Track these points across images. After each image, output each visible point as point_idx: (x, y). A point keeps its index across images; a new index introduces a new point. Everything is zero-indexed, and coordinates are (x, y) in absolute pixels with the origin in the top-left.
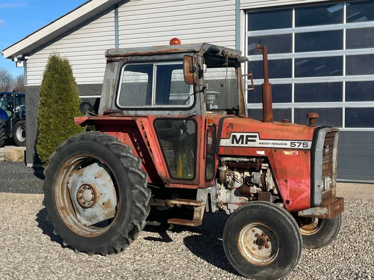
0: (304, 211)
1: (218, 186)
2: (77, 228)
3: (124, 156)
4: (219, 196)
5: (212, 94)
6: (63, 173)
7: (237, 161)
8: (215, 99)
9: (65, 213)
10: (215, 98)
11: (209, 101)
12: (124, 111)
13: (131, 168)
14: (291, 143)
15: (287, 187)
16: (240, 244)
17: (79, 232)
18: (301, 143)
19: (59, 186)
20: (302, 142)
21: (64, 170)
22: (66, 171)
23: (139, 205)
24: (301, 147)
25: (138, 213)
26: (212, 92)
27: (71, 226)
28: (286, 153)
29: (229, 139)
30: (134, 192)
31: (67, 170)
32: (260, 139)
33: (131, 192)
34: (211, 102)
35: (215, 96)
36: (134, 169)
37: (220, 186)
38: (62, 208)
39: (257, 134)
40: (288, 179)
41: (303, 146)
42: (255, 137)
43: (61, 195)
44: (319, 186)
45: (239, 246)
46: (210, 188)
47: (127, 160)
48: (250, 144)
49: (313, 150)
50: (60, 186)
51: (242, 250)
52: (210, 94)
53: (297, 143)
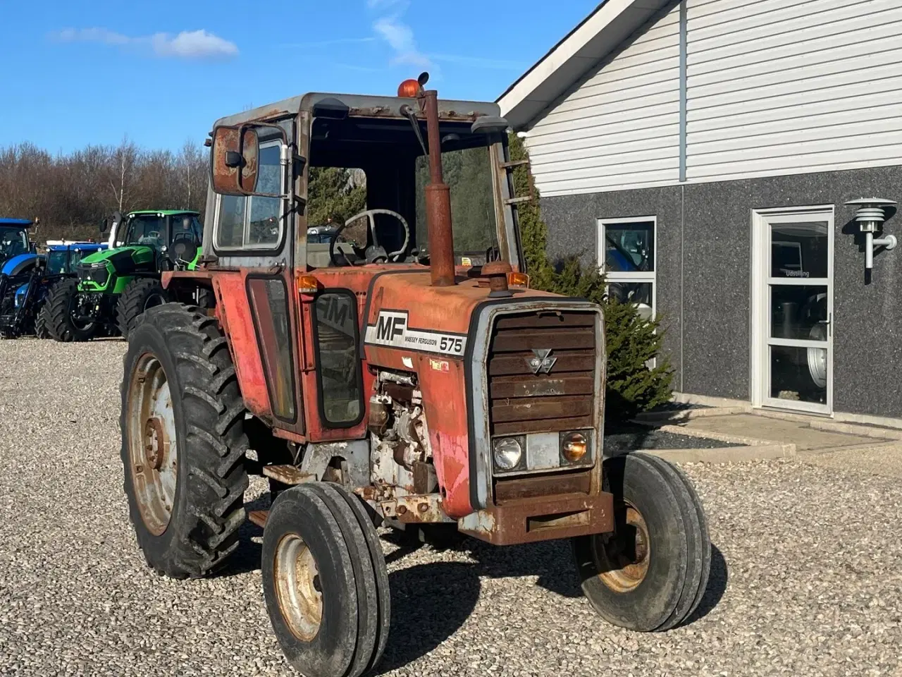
0: (465, 518)
1: (376, 442)
2: (153, 514)
3: (184, 360)
4: (376, 466)
5: (874, 205)
6: (139, 391)
7: (398, 382)
8: (882, 219)
9: (145, 478)
10: (882, 215)
11: (866, 223)
12: (220, 259)
13: (186, 388)
14: (443, 339)
15: (440, 453)
16: (280, 582)
17: (153, 520)
18: (453, 340)
19: (136, 419)
20: (455, 337)
21: (139, 386)
22: (143, 387)
23: (197, 473)
24: (453, 352)
25: (201, 490)
26: (875, 200)
27: (145, 507)
28: (436, 365)
29: (374, 325)
30: (190, 442)
31: (145, 387)
32: (409, 329)
33: (186, 442)
34: (869, 226)
35: (883, 211)
36: (195, 389)
37: (379, 442)
38: (138, 468)
39: (404, 316)
40: (440, 433)
41: (456, 350)
42: (401, 321)
43: (140, 440)
44: (481, 455)
45: (279, 587)
46: (343, 445)
47: (190, 369)
48: (398, 341)
49: (467, 359)
50: (139, 419)
51: (282, 598)
52: (864, 205)
53: (450, 339)
